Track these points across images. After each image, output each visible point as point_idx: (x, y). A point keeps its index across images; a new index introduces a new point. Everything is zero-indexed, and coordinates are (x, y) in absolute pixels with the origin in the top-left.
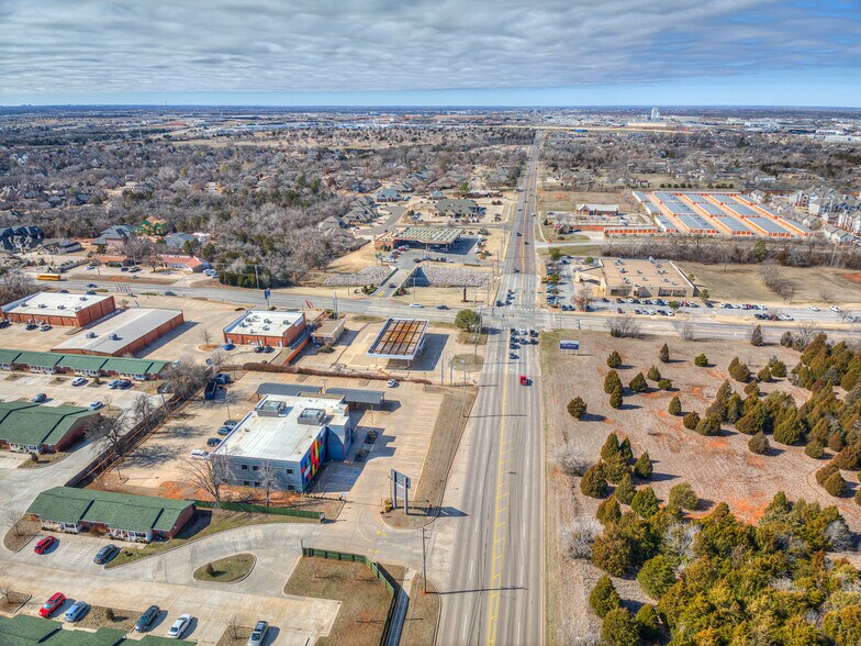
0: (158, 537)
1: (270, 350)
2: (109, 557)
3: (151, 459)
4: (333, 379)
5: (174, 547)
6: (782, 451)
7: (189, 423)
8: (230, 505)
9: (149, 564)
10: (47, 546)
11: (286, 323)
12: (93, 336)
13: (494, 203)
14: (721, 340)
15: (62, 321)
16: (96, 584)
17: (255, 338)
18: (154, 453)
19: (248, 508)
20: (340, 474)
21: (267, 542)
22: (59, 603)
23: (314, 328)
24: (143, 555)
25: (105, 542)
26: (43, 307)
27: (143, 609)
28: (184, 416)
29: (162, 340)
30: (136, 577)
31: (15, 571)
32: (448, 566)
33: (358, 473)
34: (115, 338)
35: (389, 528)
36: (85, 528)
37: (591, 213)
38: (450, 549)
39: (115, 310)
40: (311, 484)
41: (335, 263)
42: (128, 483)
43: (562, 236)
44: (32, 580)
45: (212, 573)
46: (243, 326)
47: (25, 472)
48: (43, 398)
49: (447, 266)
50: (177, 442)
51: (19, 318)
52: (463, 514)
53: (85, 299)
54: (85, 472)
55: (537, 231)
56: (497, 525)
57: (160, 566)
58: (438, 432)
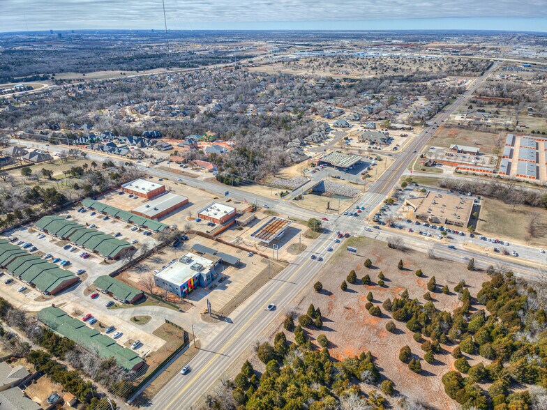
0: (127, 302)
1: (213, 225)
2: (110, 305)
3: (141, 269)
4: (228, 246)
5: (130, 307)
6: (403, 333)
7: (162, 257)
8: (154, 296)
9: (120, 311)
10: (95, 296)
11: (225, 212)
12: (148, 207)
13: (402, 136)
14: (452, 261)
15: (142, 195)
16: (103, 314)
17: (210, 218)
18: (144, 267)
19: (160, 299)
20: (199, 293)
21: (158, 314)
22: (89, 317)
23: (239, 216)
24: (120, 307)
25: (112, 299)
26: (137, 187)
27: (110, 326)
28: (162, 253)
29: (175, 211)
30: (114, 315)
31: (83, 303)
32: (211, 340)
33: (206, 294)
34: (156, 209)
35: (201, 320)
36: (108, 293)
37: (459, 152)
38: (216, 334)
39: (165, 191)
40: (186, 295)
41: (284, 171)
42: (130, 278)
43: (426, 168)
44: (86, 307)
45: (135, 320)
46: (207, 211)
47: (101, 266)
48: (119, 235)
49: (340, 182)
50: (153, 264)
51: (128, 191)
52: (232, 322)
53: (153, 185)
54: (117, 270)
55: (413, 161)
56: (241, 330)
57: (123, 313)
58: (251, 284)
